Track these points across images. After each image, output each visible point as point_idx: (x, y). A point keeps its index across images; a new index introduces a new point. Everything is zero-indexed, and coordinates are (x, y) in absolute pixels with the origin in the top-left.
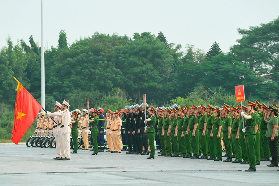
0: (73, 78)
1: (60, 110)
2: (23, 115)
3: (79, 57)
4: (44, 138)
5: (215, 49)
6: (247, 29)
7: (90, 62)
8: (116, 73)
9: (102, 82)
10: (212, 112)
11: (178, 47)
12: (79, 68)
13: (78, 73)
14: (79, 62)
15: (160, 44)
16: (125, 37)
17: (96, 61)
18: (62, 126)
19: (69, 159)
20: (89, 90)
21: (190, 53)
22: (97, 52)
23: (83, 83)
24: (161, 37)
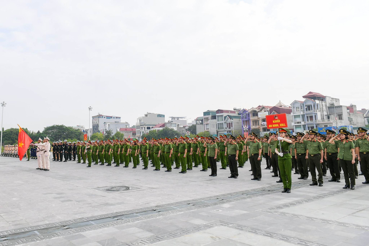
0: (5, 138)
1: (41, 143)
2: (23, 144)
3: (7, 133)
4: (8, 154)
5: (39, 132)
6: (46, 127)
7: (10, 134)
8: (16, 137)
9: (12, 139)
10: (127, 142)
11: (30, 131)
12: (7, 135)
13: (7, 137)
14: (7, 134)
15: (26, 130)
16: (18, 129)
17: (11, 134)
18: (46, 151)
19: (49, 170)
20: (9, 140)
21: (33, 133)
22: (12, 132)
23: (8, 139)
24: (27, 129)
